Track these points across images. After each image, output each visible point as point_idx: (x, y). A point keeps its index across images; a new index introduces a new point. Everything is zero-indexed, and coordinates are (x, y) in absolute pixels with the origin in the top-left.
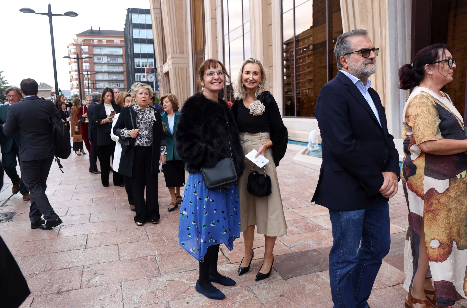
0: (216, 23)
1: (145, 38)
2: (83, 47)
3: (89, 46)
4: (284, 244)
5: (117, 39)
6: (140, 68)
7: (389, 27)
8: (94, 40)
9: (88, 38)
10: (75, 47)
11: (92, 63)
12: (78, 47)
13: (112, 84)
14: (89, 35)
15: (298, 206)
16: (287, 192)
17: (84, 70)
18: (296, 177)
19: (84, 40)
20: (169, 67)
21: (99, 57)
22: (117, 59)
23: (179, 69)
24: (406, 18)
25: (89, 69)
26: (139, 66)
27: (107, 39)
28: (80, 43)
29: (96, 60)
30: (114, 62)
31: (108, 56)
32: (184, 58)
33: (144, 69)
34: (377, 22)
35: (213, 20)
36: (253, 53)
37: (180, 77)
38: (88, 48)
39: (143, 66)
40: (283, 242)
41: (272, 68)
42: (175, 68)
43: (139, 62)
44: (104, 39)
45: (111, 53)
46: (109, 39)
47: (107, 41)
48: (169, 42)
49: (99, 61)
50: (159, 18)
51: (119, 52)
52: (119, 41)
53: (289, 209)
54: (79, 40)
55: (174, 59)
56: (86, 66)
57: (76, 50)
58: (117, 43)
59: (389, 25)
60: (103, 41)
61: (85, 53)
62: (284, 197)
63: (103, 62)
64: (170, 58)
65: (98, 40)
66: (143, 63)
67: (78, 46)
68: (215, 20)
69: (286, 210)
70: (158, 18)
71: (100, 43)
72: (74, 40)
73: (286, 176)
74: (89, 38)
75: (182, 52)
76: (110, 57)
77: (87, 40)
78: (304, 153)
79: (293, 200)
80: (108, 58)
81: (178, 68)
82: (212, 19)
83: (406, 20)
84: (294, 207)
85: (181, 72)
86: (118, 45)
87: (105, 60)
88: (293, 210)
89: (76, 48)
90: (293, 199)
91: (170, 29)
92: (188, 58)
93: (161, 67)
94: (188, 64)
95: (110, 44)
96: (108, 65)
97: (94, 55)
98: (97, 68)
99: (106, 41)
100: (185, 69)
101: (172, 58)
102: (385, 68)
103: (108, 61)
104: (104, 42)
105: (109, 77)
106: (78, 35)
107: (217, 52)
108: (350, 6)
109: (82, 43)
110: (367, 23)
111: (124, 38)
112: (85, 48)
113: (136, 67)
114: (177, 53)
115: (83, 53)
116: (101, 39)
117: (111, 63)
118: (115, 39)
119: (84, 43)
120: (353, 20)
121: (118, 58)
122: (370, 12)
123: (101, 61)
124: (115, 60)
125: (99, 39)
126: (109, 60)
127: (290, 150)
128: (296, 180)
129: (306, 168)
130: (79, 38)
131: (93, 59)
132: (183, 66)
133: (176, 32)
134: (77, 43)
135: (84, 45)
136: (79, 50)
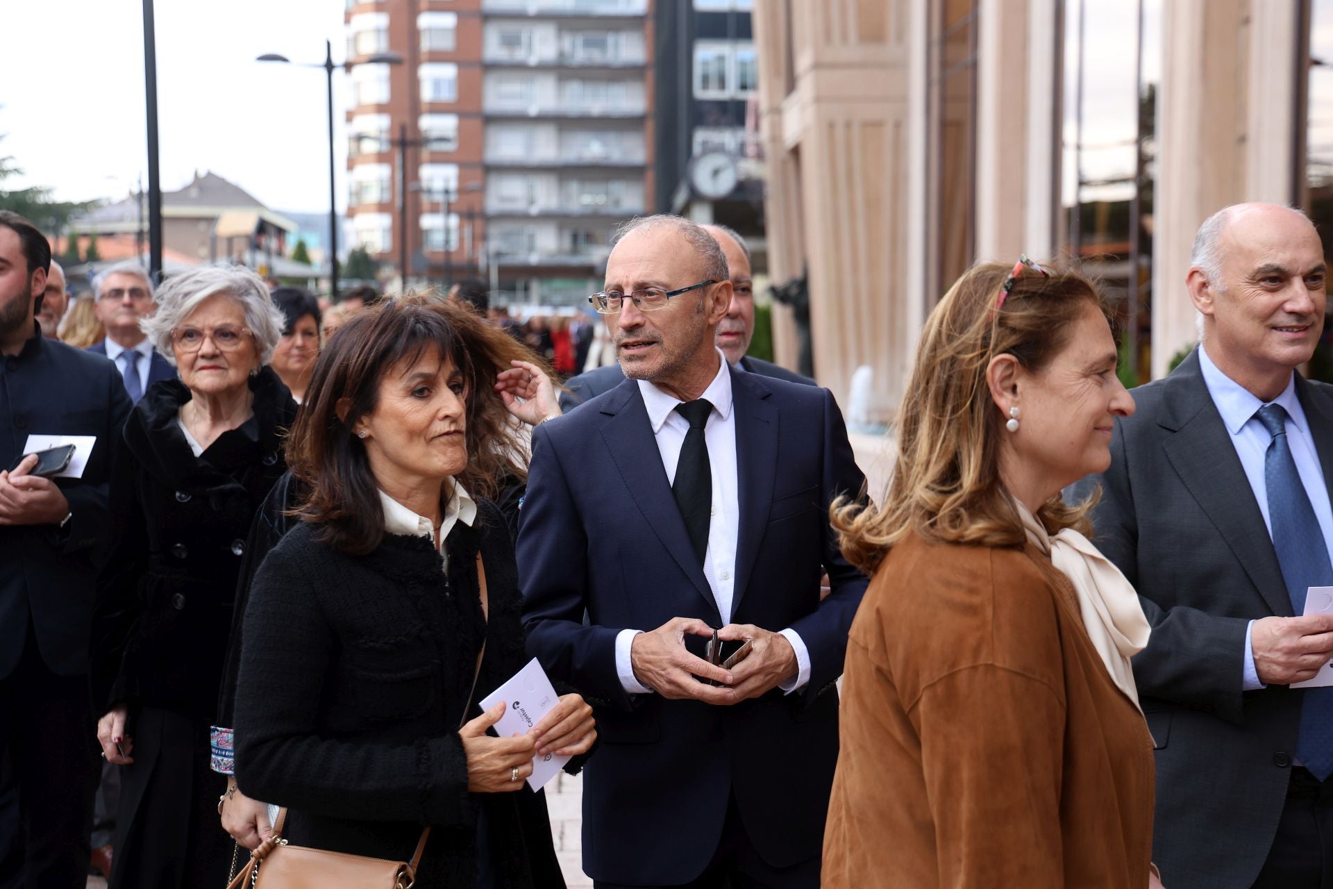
6: (724, 103)
11: (470, 64)
13: (574, 187)
17: (424, 108)
21: (511, 27)
22: (611, 39)
23: (856, 130)
25: (453, 97)
29: (493, 49)
30: (596, 56)
31: (565, 22)
32: (881, 66)
33: (744, 103)
37: (858, 178)
39: (741, 87)
42: (832, 126)
43: (721, 59)
45: (585, 8)
49: (512, 54)
55: (825, 73)
56: (437, 84)
63: (533, 60)
64: (811, 70)
66: (743, 64)
75: (873, 33)
76: (572, 29)
80: (564, 33)
81: (848, 124)
85: (863, 149)
87: (545, 45)
92: (902, 66)
93: (777, 111)
94: (904, 99)
96: (559, 78)
97: (488, 17)
98: (501, 95)
100: (888, 131)
101: (817, 66)
103: (561, 54)
105: (560, 145)
113: (697, 92)
114: (844, 38)
115: (423, 4)
117: (576, 62)
121: (621, 38)
123: (520, 55)
124: (602, 45)
126: (567, 43)
131: (479, 42)
132: (873, 112)
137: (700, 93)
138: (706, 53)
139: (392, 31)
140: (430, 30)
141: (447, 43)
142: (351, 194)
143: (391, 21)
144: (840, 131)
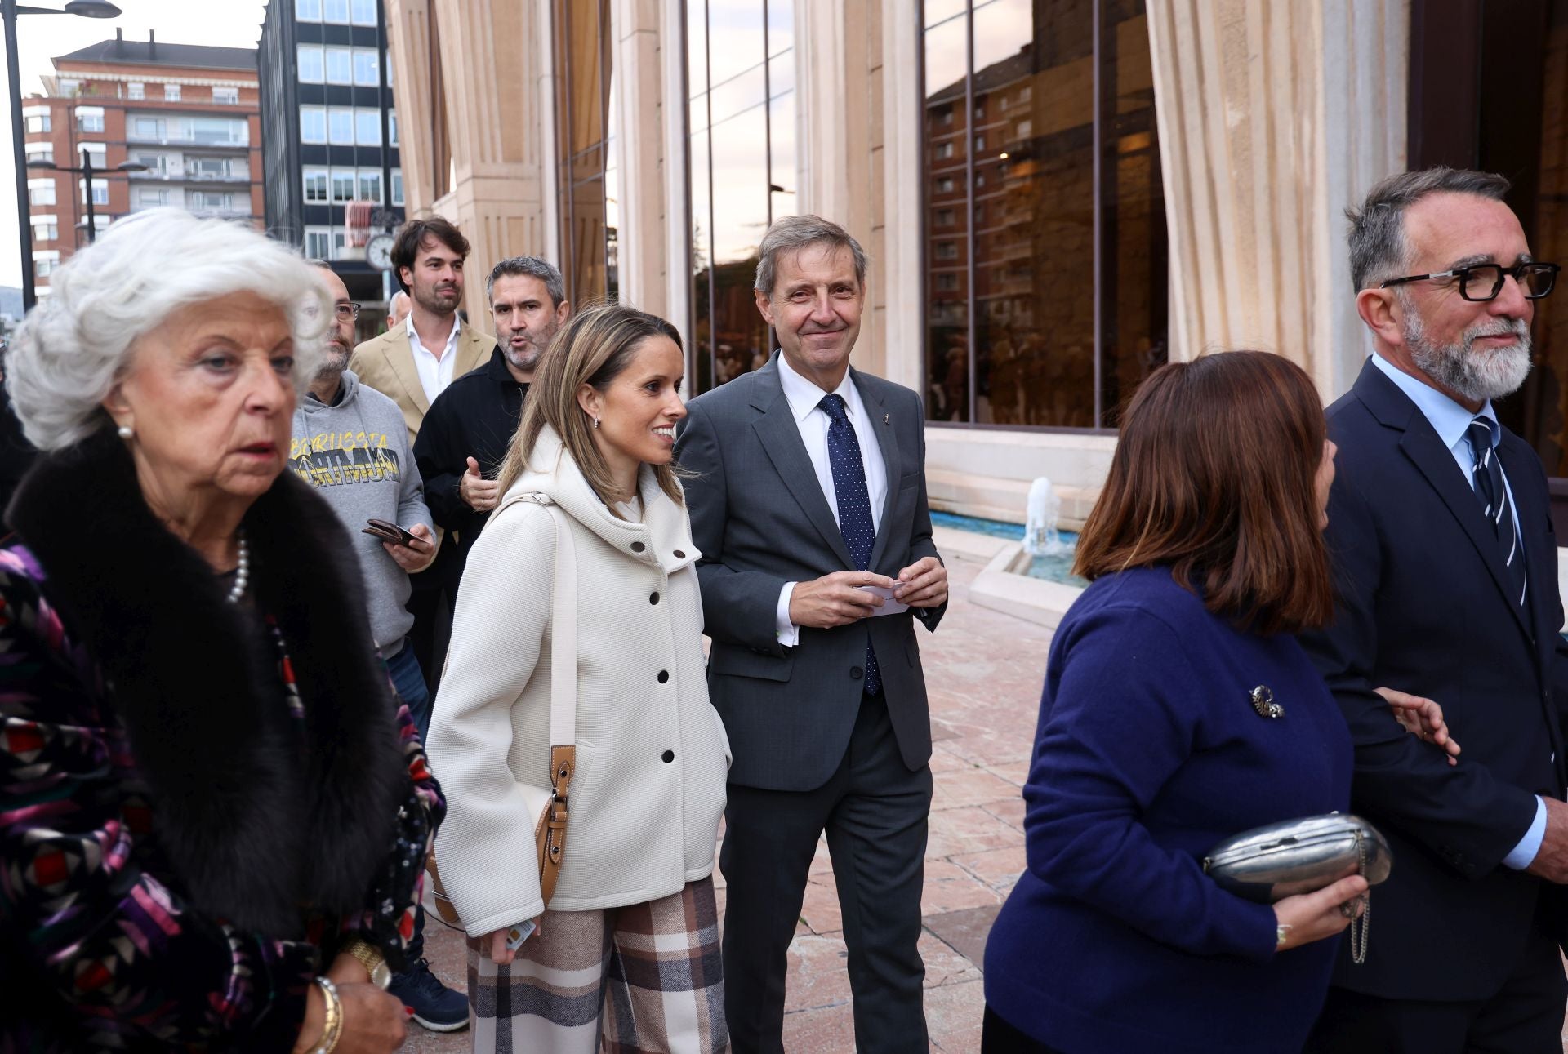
0: (658, 49)
1: (348, 82)
2: (80, 111)
3: (106, 108)
4: (975, 877)
5: (226, 82)
6: (325, 208)
7: (1326, 116)
8: (130, 86)
9: (103, 76)
10: (46, 110)
11: (117, 179)
12: (62, 112)
14: (108, 64)
15: (1008, 758)
16: (965, 708)
18: (991, 658)
19: (87, 85)
20: (459, 214)
21: (148, 154)
22: (224, 163)
23: (504, 221)
24: (1388, 80)
25: (107, 202)
26: (323, 197)
27: (186, 81)
28: (68, 96)
30: (214, 176)
31: (188, 151)
32: (522, 179)
33: (342, 208)
34: (1282, 94)
35: (645, 35)
36: (806, 175)
38: (105, 117)
39: (338, 198)
40: (972, 871)
41: (883, 235)
42: (487, 218)
43: (322, 179)
44: (172, 80)
45: (203, 142)
46: (193, 81)
47: (185, 89)
48: (463, 113)
49: (150, 173)
50: (420, 13)
51: (236, 138)
52: (235, 91)
53: (977, 766)
54: (64, 82)
55: (481, 183)
57: (53, 123)
58: (225, 99)
59: (1326, 106)
60: (167, 87)
61: (93, 138)
62: (957, 728)
63: (166, 178)
64: (467, 180)
65: (148, 86)
66: (337, 182)
67: (61, 107)
68: (653, 37)
69: (969, 769)
70: (415, 15)
71: (154, 98)
72: (45, 81)
73: (953, 654)
74: (110, 77)
75: (514, 157)
76: (194, 156)
77: (99, 82)
78: (1011, 568)
79: (990, 735)
80: (188, 159)
81: (499, 218)
82: (640, 31)
83: (1388, 89)
84: (994, 762)
85: (510, 235)
86: (230, 106)
87: (175, 167)
88: (993, 770)
89: (53, 117)
90: (987, 733)
91: (470, 63)
92: (539, 178)
94: (539, 201)
95: (195, 100)
96: (186, 190)
97: (130, 146)
98: (142, 201)
99: (178, 88)
100: (527, 221)
101: (474, 177)
102: (1311, 260)
103: (187, 173)
104: (173, 94)
106: (59, 62)
107: (661, 161)
108: (1184, 31)
109: (79, 94)
110: (1247, 95)
111: (256, 77)
112: (92, 117)
113: (306, 201)
114: (494, 159)
115: (80, 137)
116: (159, 80)
117: (198, 179)
118: (219, 82)
119: (87, 95)
120: (1195, 83)
121: (231, 163)
122: (1256, 56)
123: (157, 173)
124: (218, 168)
125: (151, 79)
126: (191, 166)
127: (955, 554)
128: (990, 668)
129: (1025, 625)
130: (67, 74)
132: (516, 210)
133: (492, 76)
134: (54, 95)
135: (87, 103)
136: (62, 122)
138: (311, 174)
139: (56, 154)
141: (100, 164)
143: (55, 147)
144: (492, 220)
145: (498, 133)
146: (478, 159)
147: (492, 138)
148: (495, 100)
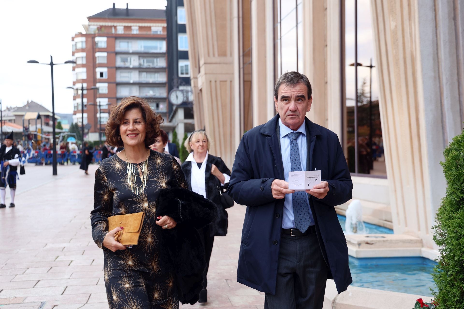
2: (97, 39)
3: (108, 37)
5: (157, 25)
8: (118, 28)
9: (107, 24)
10: (84, 39)
11: (112, 67)
12: (90, 39)
14: (109, 19)
17: (97, 81)
19: (100, 28)
21: (124, 56)
22: (155, 60)
23: (218, 83)
25: (107, 77)
26: (187, 74)
27: (141, 25)
28: (92, 32)
29: (119, 63)
30: (151, 65)
31: (141, 55)
32: (226, 64)
34: (406, 12)
38: (107, 41)
42: (211, 81)
43: (187, 66)
44: (135, 24)
45: (147, 51)
46: (143, 25)
47: (141, 28)
48: (201, 35)
49: (125, 64)
51: (160, 48)
54: (91, 27)
55: (208, 66)
56: (101, 73)
57: (86, 44)
58: (157, 32)
60: (133, 28)
61: (102, 50)
63: (131, 66)
64: (204, 65)
65: (125, 27)
67: (90, 37)
71: (128, 32)
72: (84, 26)
74: (110, 24)
75: (223, 54)
76: (143, 57)
77: (106, 27)
80: (141, 58)
81: (216, 81)
85: (221, 89)
86: (158, 35)
87: (134, 62)
89: (86, 42)
91: (203, 13)
92: (232, 63)
93: (196, 78)
94: (233, 74)
95: (144, 33)
96: (140, 72)
97: (117, 53)
98: (121, 77)
99: (137, 28)
100: (228, 83)
101: (205, 63)
103: (140, 64)
104: (135, 31)
105: (140, 92)
106: (90, 19)
109: (97, 32)
111: (165, 22)
112: (102, 41)
114: (214, 55)
115: (97, 50)
116: (129, 24)
117: (144, 67)
118: (154, 25)
119: (100, 32)
120: (381, 9)
121: (159, 59)
123: (127, 65)
124: (153, 62)
125: (126, 24)
126: (142, 61)
130: (92, 23)
131: (115, 61)
132: (223, 78)
133: (213, 18)
134: (88, 33)
135: (100, 35)
136: (90, 44)
137: (180, 75)
138: (182, 63)
139: (87, 57)
140: (99, 57)
141: (105, 61)
142: (75, 107)
143: (87, 55)
144: (213, 83)
145: (215, 43)
146: (207, 55)
147: (213, 46)
148: (214, 29)
